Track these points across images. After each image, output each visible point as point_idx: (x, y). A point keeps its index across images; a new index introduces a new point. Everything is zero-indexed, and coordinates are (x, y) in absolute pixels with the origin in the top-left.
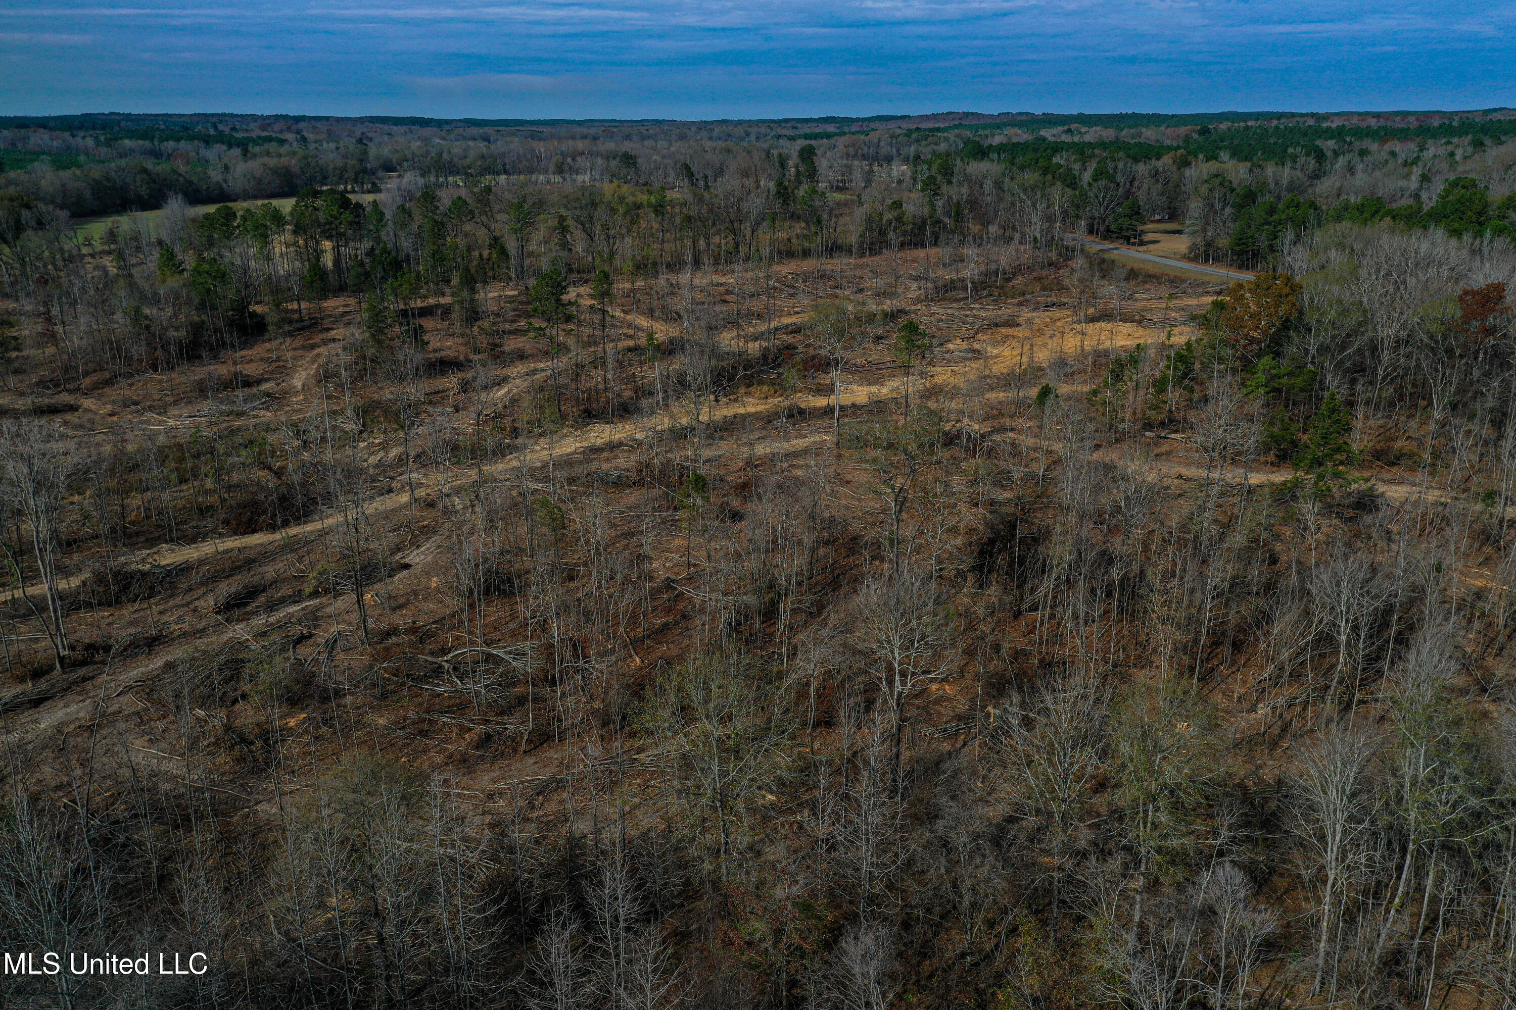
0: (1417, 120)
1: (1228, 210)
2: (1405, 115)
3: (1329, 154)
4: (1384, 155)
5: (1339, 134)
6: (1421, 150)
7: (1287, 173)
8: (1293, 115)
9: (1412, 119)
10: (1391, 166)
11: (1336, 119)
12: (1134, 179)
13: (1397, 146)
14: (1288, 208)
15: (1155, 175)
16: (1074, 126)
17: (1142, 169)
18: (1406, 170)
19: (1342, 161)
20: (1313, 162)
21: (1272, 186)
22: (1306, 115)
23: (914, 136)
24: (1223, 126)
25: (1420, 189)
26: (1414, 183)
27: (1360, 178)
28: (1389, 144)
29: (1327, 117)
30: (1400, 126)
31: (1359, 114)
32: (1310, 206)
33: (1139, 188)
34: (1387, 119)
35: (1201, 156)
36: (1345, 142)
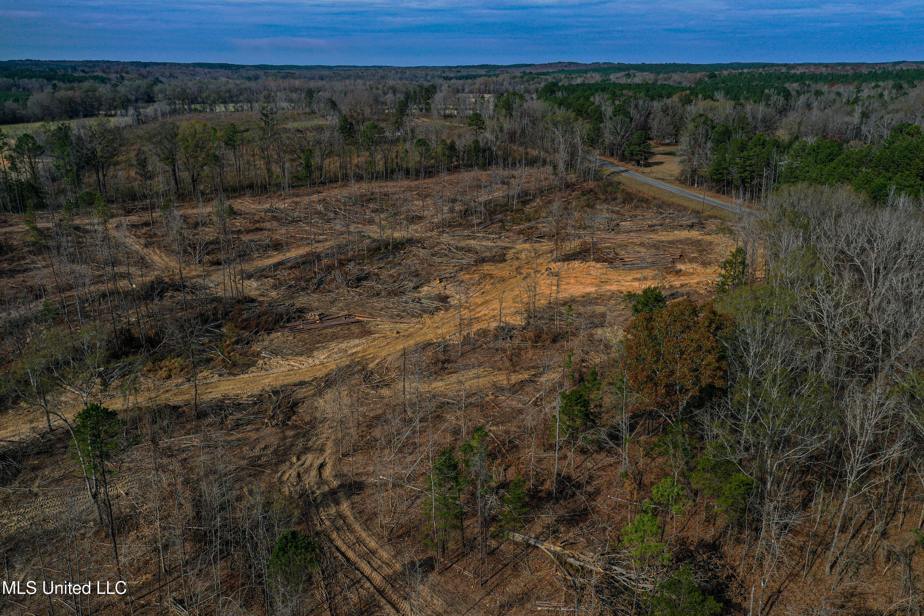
0: (852, 68)
1: (709, 144)
2: (844, 65)
3: (794, 93)
4: (833, 96)
5: (802, 78)
6: (859, 92)
7: (761, 109)
8: (773, 65)
9: (848, 68)
10: (838, 105)
11: (800, 68)
12: (650, 113)
13: (841, 89)
14: (755, 146)
15: (665, 111)
16: (631, 72)
17: (656, 105)
18: (849, 108)
19: (803, 99)
20: (782, 99)
21: (750, 120)
22: (782, 65)
23: (525, 78)
24: (725, 73)
25: (861, 123)
26: (856, 119)
27: (815, 115)
28: (836, 86)
29: (794, 66)
30: (842, 73)
31: (815, 65)
32: (774, 145)
33: (653, 120)
34: (832, 68)
35: (700, 96)
36: (805, 84)
